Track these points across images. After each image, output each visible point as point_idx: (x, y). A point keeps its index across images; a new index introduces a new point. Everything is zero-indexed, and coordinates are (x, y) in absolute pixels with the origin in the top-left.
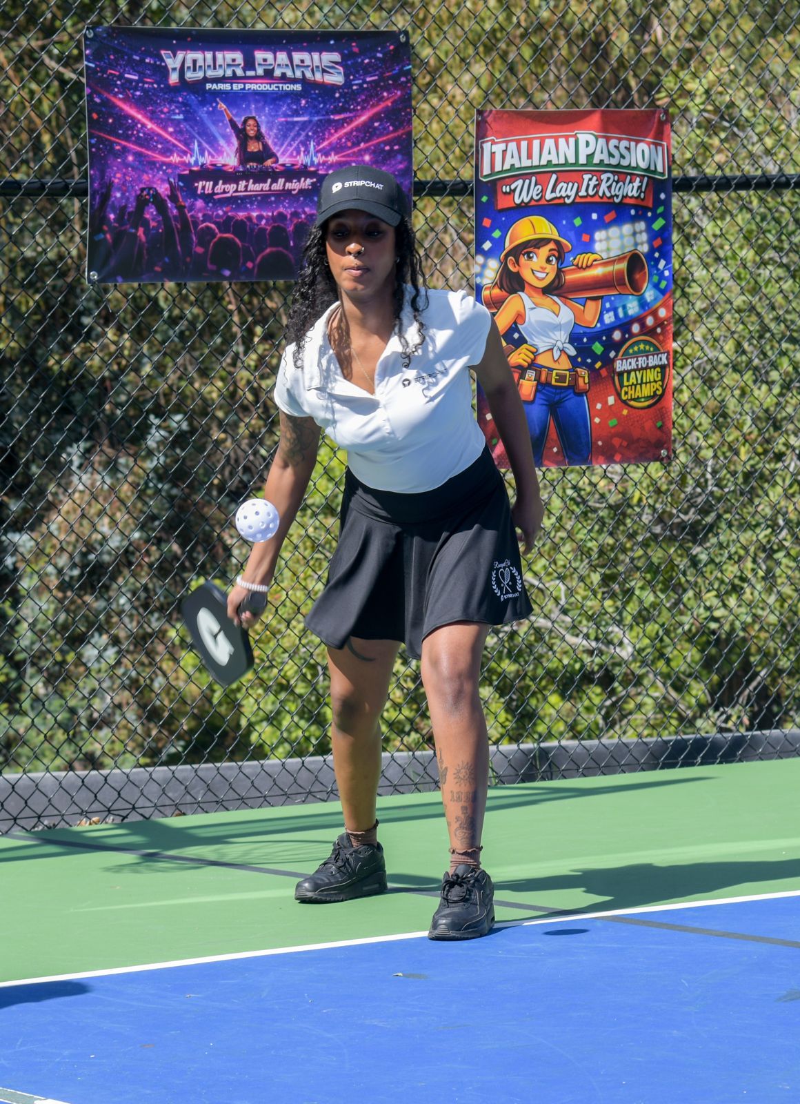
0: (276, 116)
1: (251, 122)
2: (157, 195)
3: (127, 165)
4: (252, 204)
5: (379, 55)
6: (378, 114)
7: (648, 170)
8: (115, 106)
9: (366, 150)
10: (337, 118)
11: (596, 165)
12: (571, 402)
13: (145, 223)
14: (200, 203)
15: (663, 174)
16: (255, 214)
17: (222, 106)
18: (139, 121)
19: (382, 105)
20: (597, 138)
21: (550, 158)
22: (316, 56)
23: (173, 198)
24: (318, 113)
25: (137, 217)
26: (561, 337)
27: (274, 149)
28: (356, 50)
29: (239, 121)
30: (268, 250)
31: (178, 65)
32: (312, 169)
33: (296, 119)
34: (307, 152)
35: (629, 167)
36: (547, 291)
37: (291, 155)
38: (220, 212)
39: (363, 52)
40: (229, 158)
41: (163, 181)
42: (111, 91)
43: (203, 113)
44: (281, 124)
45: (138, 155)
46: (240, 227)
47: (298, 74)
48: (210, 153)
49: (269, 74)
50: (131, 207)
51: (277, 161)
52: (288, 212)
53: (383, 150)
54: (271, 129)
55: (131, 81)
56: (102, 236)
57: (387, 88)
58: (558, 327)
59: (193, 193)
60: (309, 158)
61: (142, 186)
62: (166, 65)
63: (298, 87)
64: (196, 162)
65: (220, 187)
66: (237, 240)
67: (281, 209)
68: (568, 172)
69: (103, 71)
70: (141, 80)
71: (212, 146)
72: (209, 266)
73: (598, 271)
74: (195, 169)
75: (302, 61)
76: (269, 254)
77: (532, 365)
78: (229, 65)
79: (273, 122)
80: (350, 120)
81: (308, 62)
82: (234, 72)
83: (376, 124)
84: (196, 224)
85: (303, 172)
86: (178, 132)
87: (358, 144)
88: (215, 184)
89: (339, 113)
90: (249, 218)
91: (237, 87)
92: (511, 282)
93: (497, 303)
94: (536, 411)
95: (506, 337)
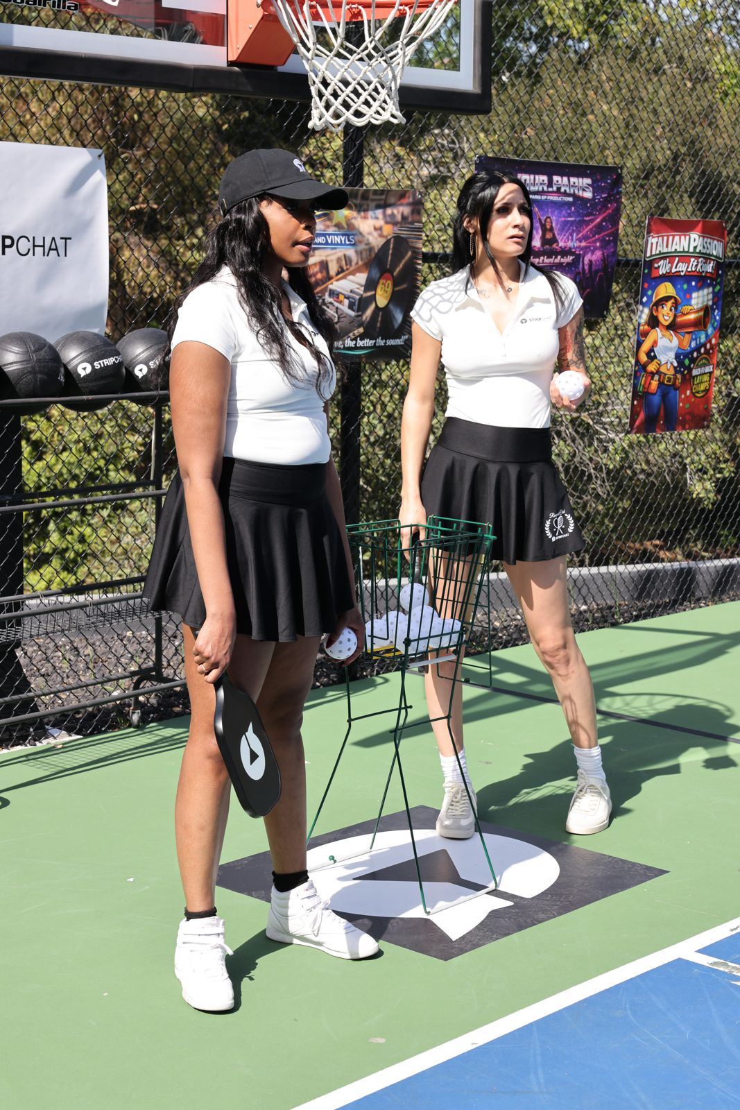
0: (560, 216)
1: (548, 220)
5: (609, 181)
6: (604, 218)
7: (717, 256)
9: (598, 239)
10: (587, 219)
11: (698, 253)
12: (672, 394)
15: (721, 259)
17: (536, 209)
19: (608, 212)
20: (700, 237)
21: (676, 248)
22: (580, 179)
24: (579, 216)
26: (672, 355)
27: (558, 237)
28: (599, 177)
29: (543, 219)
32: (574, 250)
33: (569, 219)
34: (572, 239)
35: (710, 255)
36: (669, 327)
37: (565, 242)
39: (602, 179)
44: (562, 221)
47: (572, 191)
49: (558, 190)
51: (558, 245)
53: (605, 240)
54: (557, 225)
57: (610, 202)
58: (670, 349)
60: (573, 243)
63: (571, 199)
68: (684, 257)
75: (574, 183)
77: (658, 372)
78: (541, 184)
80: (592, 221)
81: (577, 184)
82: (543, 188)
83: (604, 223)
85: (569, 252)
87: (595, 235)
89: (588, 216)
91: (544, 198)
92: (654, 322)
93: (645, 334)
94: (656, 399)
95: (648, 354)
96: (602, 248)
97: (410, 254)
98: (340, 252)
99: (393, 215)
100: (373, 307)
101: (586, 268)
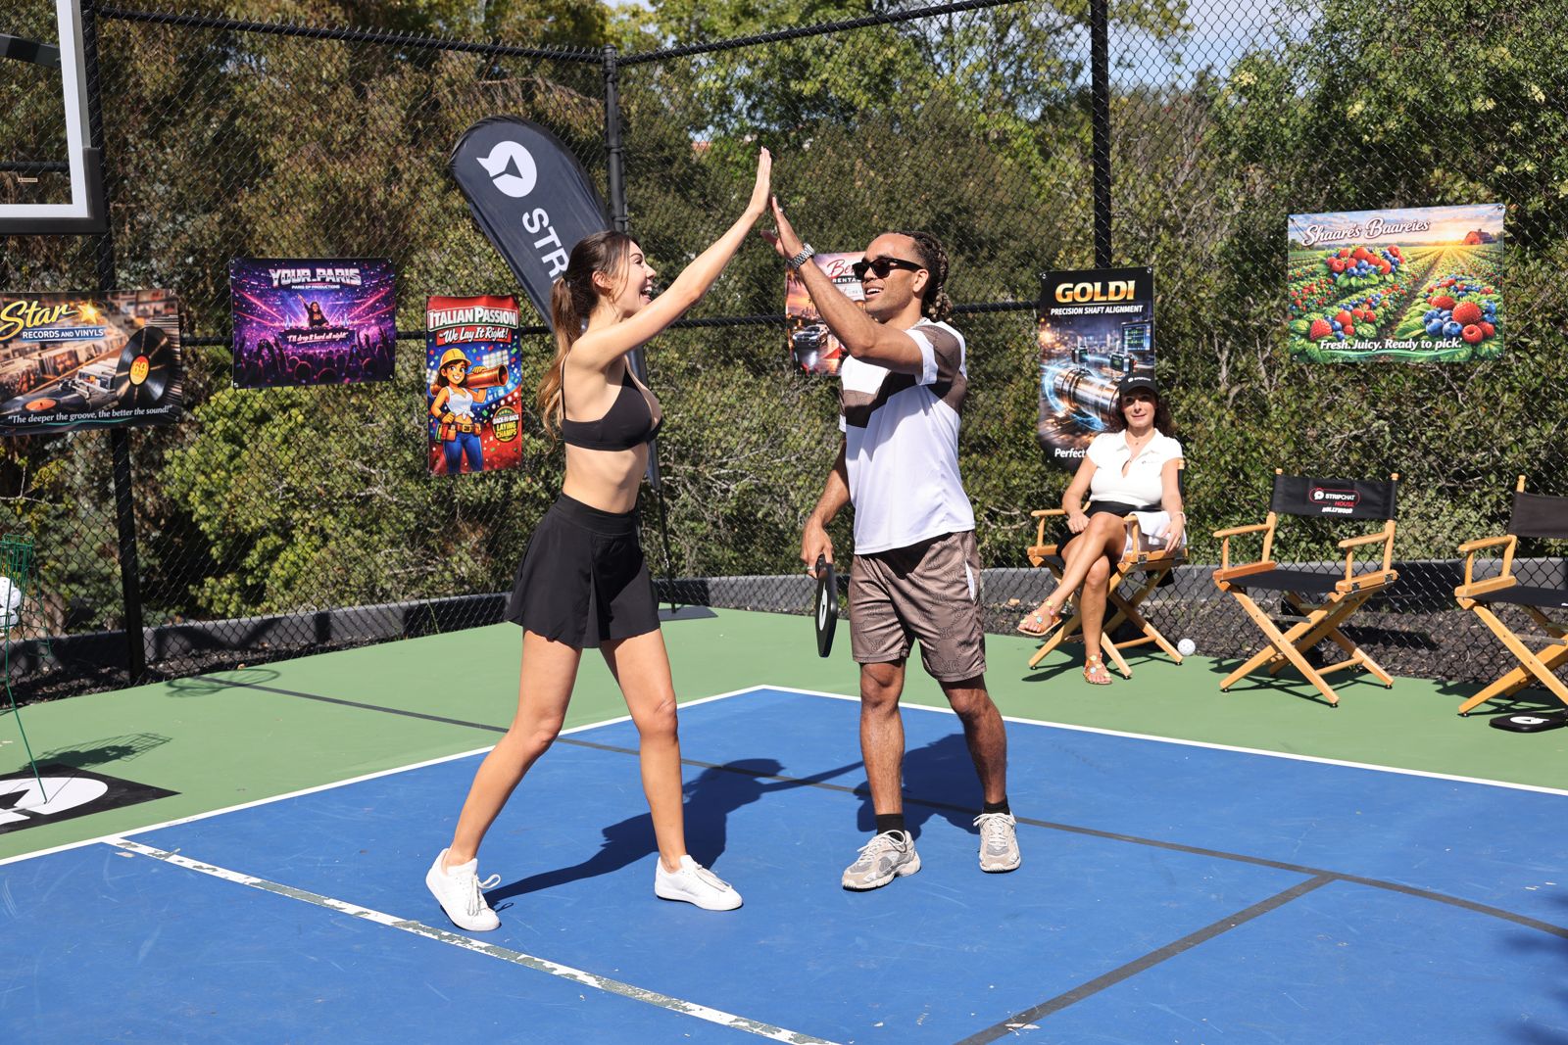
0: (328, 301)
1: (315, 305)
2: (268, 343)
3: (252, 328)
4: (316, 346)
5: (379, 270)
6: (378, 299)
7: (508, 325)
8: (246, 298)
9: (373, 318)
10: (358, 302)
11: (484, 323)
12: (472, 440)
13: (262, 357)
14: (290, 347)
15: (515, 327)
16: (317, 351)
17: (300, 297)
18: (258, 306)
19: (380, 295)
20: (484, 309)
21: (461, 319)
22: (347, 271)
23: (277, 344)
24: (348, 299)
25: (259, 355)
26: (467, 409)
27: (327, 318)
28: (367, 267)
29: (309, 304)
30: (324, 369)
31: (278, 277)
32: (346, 328)
33: (337, 303)
34: (343, 319)
35: (499, 323)
36: (460, 385)
37: (335, 321)
38: (300, 351)
39: (370, 269)
40: (305, 324)
41: (271, 336)
42: (244, 291)
43: (290, 301)
44: (330, 305)
45: (258, 323)
46: (310, 358)
47: (338, 280)
48: (294, 321)
49: (323, 280)
50: (255, 350)
51: (328, 324)
52: (334, 350)
53: (381, 317)
54: (325, 308)
55: (253, 285)
56: (239, 365)
57: (382, 287)
58: (465, 403)
59: (286, 341)
60: (345, 322)
61: (261, 339)
62: (272, 277)
63: (338, 287)
64: (288, 326)
65: (300, 338)
66: (309, 365)
67: (331, 349)
68: (470, 327)
69: (240, 281)
70: (259, 285)
71: (295, 318)
72: (295, 378)
73: (485, 375)
74: (287, 329)
75: (340, 274)
77: (453, 423)
78: (303, 276)
79: (326, 305)
80: (364, 303)
81: (343, 274)
82: (306, 280)
83: (377, 305)
84: (288, 357)
85: (341, 330)
86: (278, 311)
87: (369, 314)
88: (298, 337)
89: (359, 299)
90: (315, 354)
91: (308, 287)
92: (443, 382)
93: (436, 392)
94: (456, 446)
95: (442, 408)
96: (377, 324)
97: (165, 340)
98: (89, 343)
99: (145, 311)
100: (128, 384)
101: (363, 341)
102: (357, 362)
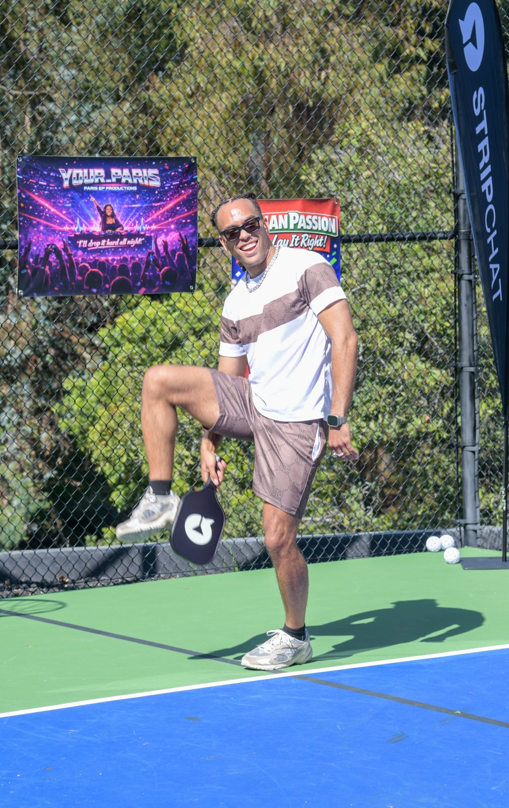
0: (123, 204)
1: (109, 208)
2: (56, 249)
3: (39, 232)
4: (109, 252)
5: (180, 170)
6: (179, 202)
7: (327, 232)
8: (33, 199)
9: (172, 222)
10: (156, 205)
11: (299, 230)
13: (50, 264)
14: (80, 253)
15: (335, 234)
16: (110, 258)
17: (93, 199)
18: (47, 208)
19: (181, 198)
20: (300, 215)
21: (273, 226)
22: (145, 171)
23: (65, 250)
24: (146, 202)
25: (45, 261)
27: (121, 222)
28: (167, 167)
29: (102, 207)
30: (117, 278)
31: (68, 177)
32: (142, 233)
33: (134, 206)
34: (139, 224)
35: (317, 230)
37: (131, 226)
38: (91, 257)
39: (171, 169)
40: (97, 228)
41: (59, 240)
42: (31, 191)
43: (82, 203)
44: (125, 208)
45: (46, 226)
46: (102, 266)
47: (135, 181)
48: (86, 225)
49: (119, 181)
50: (42, 255)
51: (123, 229)
52: (129, 257)
53: (181, 222)
54: (119, 211)
55: (42, 186)
56: (25, 271)
57: (183, 188)
59: (76, 247)
60: (141, 227)
61: (48, 243)
62: (62, 177)
63: (135, 188)
64: (78, 230)
65: (91, 243)
66: (101, 273)
67: (125, 255)
68: (284, 234)
69: (27, 180)
70: (48, 185)
71: (87, 221)
72: (85, 287)
74: (77, 233)
75: (137, 174)
76: (119, 279)
78: (97, 177)
79: (121, 208)
80: (164, 206)
81: (140, 174)
82: (99, 180)
83: (178, 208)
84: (77, 264)
85: (137, 235)
86: (68, 214)
87: (168, 219)
88: (89, 242)
89: (157, 202)
90: (107, 261)
91: (101, 188)
96: (177, 229)
101: (161, 248)
102: (154, 270)
